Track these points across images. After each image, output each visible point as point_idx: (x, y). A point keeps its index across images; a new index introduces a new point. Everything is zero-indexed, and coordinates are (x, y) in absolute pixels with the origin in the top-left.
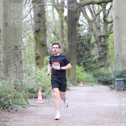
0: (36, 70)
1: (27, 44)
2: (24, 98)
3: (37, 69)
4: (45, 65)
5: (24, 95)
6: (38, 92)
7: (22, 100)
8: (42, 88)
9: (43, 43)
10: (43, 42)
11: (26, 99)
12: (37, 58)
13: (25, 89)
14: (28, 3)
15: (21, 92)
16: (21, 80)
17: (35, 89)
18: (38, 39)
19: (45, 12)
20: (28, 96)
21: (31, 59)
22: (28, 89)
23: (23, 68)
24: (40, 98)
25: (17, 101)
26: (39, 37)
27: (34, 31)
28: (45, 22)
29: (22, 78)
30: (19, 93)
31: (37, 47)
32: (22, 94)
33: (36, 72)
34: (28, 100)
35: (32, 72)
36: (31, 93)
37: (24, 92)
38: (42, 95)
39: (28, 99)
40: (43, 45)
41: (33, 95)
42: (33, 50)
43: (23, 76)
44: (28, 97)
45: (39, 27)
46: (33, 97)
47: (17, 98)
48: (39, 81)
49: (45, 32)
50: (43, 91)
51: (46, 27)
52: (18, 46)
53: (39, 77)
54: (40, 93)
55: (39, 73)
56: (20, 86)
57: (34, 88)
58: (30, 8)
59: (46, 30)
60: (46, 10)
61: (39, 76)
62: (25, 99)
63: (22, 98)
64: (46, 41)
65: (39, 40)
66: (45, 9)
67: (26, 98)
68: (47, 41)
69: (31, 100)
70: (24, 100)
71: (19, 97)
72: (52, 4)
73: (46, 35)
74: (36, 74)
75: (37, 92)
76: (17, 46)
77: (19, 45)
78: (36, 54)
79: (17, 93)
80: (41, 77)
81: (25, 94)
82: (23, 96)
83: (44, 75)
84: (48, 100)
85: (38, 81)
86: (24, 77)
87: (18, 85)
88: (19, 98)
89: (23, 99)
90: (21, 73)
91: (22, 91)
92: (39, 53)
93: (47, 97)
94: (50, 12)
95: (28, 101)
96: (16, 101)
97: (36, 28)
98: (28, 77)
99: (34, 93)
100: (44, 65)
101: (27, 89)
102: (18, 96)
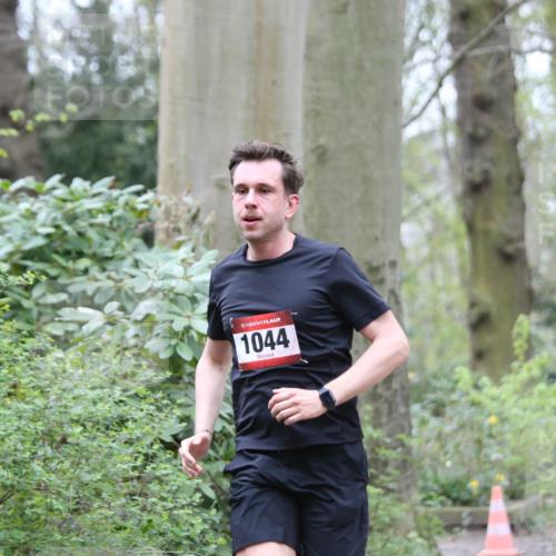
0: (477, 387)
1: (425, 251)
2: (417, 528)
3: (479, 378)
4: (522, 358)
5: (416, 513)
6: (489, 497)
7: (409, 540)
8: (511, 480)
9: (510, 249)
10: (510, 241)
11: (425, 533)
12: (480, 323)
13: (420, 483)
14: (424, 44)
15: (400, 500)
16: (402, 436)
17: (474, 485)
18: (480, 225)
19: (515, 88)
20: (436, 520)
21: (446, 330)
22: (436, 481)
23: (411, 376)
24: (498, 528)
25: (384, 546)
26: (488, 216)
27: (459, 188)
28: (515, 141)
29: (402, 429)
30: (394, 505)
31: (475, 264)
32: (407, 511)
33: (474, 395)
34: (437, 538)
35: (454, 397)
36: (450, 502)
37: (417, 497)
38: (510, 516)
39: (439, 533)
40: (509, 257)
41: (464, 515)
42: (456, 280)
43: (407, 415)
44: (438, 525)
45: (487, 165)
46: (460, 526)
47: (380, 531)
48: (492, 441)
49: (518, 192)
50: (513, 495)
51: (523, 165)
52: (384, 265)
53: (493, 420)
54: (498, 506)
55: (494, 399)
56: (397, 468)
57: (469, 479)
58: (436, 69)
59: (522, 179)
60: (519, 75)
61: (490, 415)
62: (421, 536)
63: (408, 531)
64: (522, 238)
65: (487, 233)
66: (512, 69)
67: (429, 529)
68: (529, 236)
69: (454, 540)
70: (420, 540)
71: (393, 524)
72: (548, 45)
73: (523, 208)
74: (474, 404)
75: (483, 498)
76: (375, 264)
77: (387, 261)
78: (473, 305)
79: (381, 506)
80: (503, 420)
81: (422, 510)
82: (411, 517)
83: (515, 411)
84: (539, 538)
85: (486, 441)
86: (415, 422)
87: (386, 464)
88: (391, 531)
89: (413, 535)
90: (399, 399)
91: (404, 495)
92: (485, 296)
93: (532, 523)
94: (539, 84)
95: (435, 546)
96: (379, 545)
97: (470, 170)
98: (434, 422)
99: (466, 503)
100: (516, 358)
101: (430, 484)
102: (387, 520)
